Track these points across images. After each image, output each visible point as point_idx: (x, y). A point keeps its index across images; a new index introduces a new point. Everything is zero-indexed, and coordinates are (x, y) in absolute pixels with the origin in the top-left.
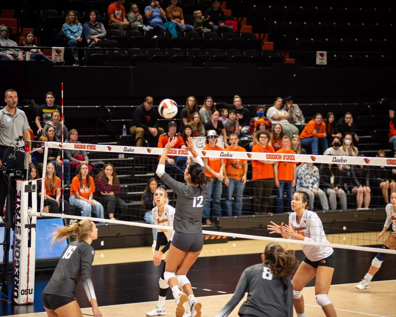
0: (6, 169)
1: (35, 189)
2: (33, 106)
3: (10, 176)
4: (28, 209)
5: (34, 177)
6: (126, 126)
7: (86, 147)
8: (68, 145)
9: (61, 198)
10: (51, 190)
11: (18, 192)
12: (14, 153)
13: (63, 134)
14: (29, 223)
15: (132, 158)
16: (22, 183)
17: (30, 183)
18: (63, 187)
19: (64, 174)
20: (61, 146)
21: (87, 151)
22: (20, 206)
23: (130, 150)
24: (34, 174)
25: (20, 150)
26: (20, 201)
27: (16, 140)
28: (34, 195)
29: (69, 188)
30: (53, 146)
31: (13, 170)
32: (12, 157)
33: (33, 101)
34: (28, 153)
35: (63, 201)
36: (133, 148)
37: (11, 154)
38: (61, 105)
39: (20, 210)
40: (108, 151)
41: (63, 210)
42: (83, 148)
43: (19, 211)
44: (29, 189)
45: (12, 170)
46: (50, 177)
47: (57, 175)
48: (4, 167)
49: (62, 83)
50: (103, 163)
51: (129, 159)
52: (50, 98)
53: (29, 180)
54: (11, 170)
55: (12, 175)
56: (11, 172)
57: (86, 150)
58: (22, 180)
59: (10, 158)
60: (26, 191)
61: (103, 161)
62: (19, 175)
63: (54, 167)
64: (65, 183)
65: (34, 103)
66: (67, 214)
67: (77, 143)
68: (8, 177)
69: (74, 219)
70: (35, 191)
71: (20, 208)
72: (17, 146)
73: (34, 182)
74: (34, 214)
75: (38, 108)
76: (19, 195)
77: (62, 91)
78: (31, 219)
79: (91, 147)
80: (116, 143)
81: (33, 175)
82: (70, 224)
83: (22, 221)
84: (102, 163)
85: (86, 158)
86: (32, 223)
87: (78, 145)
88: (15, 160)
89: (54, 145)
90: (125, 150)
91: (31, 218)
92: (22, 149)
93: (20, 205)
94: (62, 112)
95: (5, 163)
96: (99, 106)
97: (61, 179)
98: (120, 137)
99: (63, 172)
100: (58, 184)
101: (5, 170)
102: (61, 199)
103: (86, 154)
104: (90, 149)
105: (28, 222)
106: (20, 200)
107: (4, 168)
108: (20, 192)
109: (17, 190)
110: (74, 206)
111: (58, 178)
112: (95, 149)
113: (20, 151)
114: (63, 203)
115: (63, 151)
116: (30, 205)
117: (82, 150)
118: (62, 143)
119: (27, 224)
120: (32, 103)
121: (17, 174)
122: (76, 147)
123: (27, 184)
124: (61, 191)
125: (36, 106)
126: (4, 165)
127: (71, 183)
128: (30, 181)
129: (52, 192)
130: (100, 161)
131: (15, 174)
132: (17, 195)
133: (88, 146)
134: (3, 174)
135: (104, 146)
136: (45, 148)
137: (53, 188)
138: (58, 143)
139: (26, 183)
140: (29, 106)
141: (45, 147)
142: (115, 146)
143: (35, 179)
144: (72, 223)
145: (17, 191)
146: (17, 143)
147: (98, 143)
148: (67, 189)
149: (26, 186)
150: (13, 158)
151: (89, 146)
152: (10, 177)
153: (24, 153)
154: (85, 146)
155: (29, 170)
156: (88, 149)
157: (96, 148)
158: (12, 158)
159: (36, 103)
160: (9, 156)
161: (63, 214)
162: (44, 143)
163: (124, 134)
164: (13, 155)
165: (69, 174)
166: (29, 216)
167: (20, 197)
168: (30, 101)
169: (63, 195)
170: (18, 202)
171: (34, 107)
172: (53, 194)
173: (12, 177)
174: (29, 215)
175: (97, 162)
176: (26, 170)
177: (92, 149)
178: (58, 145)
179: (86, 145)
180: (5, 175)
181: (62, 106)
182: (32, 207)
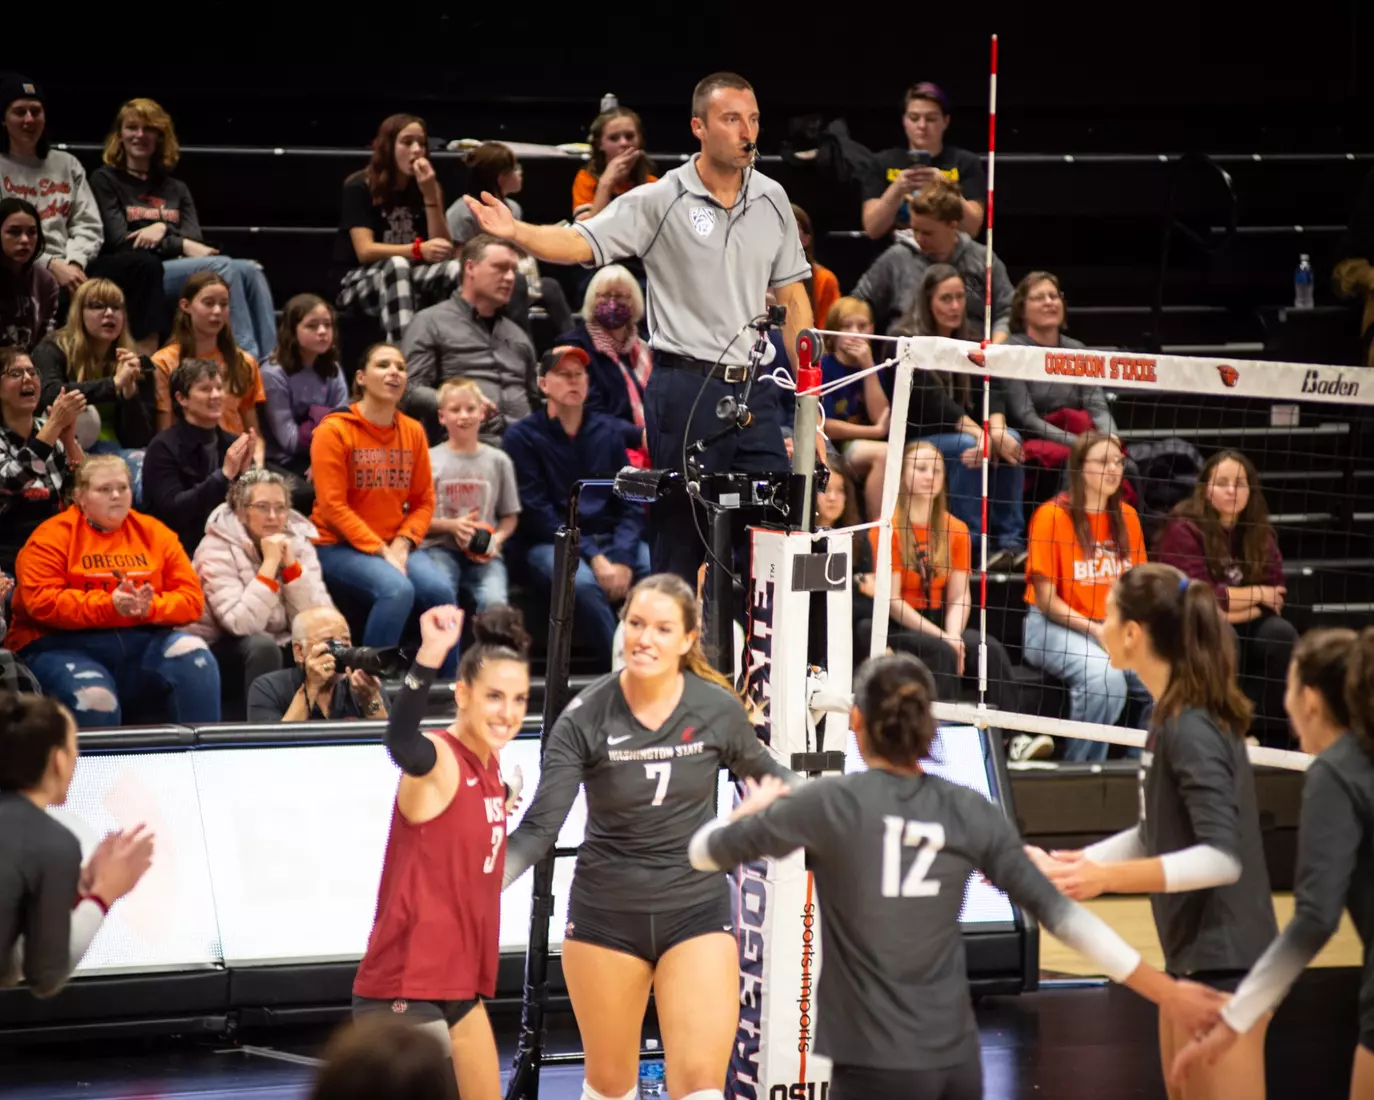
0: (702, 472)
1: (843, 574)
2: (840, 152)
3: (723, 507)
4: (809, 674)
5: (834, 514)
6: (1310, 261)
7: (1108, 370)
8: (1014, 356)
9: (972, 622)
10: (922, 580)
11: (761, 587)
12: (743, 391)
13: (989, 300)
14: (813, 749)
15: (1345, 428)
16: (781, 543)
17: (820, 547)
18: (984, 567)
19: (988, 503)
20: (977, 360)
21: (1106, 389)
22: (768, 660)
23: (1338, 386)
24: (833, 500)
25: (774, 377)
26: (769, 637)
27: (751, 326)
28: (839, 606)
29: (1015, 577)
30: (938, 359)
31: (736, 477)
32: (734, 413)
33: (838, 127)
34: (813, 394)
35: (983, 639)
36: (1349, 373)
37: (730, 398)
38: (986, 153)
39: (768, 681)
40: (1217, 388)
41: (983, 687)
42: (1093, 374)
43: (765, 684)
44: (812, 574)
45: (731, 476)
46: (920, 515)
47: (956, 510)
48: (692, 459)
49: (995, 37)
50: (1190, 451)
51: (1327, 429)
52: (921, 117)
53: (813, 530)
54: (727, 479)
55: (730, 500)
56: (728, 488)
57: (1108, 382)
58: (778, 529)
59: (721, 416)
60: (797, 586)
61: (1188, 439)
62: (766, 502)
63: (940, 464)
64: (993, 548)
65: (845, 140)
66: (1003, 706)
67: (1060, 345)
68: (713, 513)
69: (1034, 735)
70: (842, 587)
71: (767, 668)
72: (759, 355)
73: (840, 542)
74: (837, 704)
75: (863, 164)
76: (765, 605)
77: (994, 78)
78: (820, 728)
79: (1133, 370)
80: (1259, 346)
81: (829, 504)
82: (1013, 760)
83: (777, 737)
84: (1184, 449)
85: (1105, 420)
86: (826, 748)
87: (1065, 358)
88: (748, 426)
89: (943, 355)
90: (1310, 386)
91: (823, 721)
92: (781, 374)
93: (768, 655)
94: (991, 187)
95: (699, 445)
96: (1177, 157)
97: (973, 527)
98: (1282, 317)
99: (985, 493)
100: (956, 551)
101: (699, 475)
102: (972, 632)
103: (1104, 404)
104: (1127, 377)
105: (808, 743)
106: (769, 631)
107: (691, 465)
108: (770, 587)
109: (754, 576)
110: (1036, 668)
111: (958, 526)
112: (1151, 378)
113: (770, 382)
114: (983, 650)
115: (987, 385)
116: (817, 654)
117: (1085, 380)
118: (983, 347)
119: (805, 751)
120: (833, 138)
121: (756, 496)
122: (1055, 364)
123: (807, 550)
124: (975, 588)
125: (853, 152)
126: (695, 452)
127: (1025, 545)
128: (821, 534)
129: (927, 595)
130: (1175, 440)
131: (746, 496)
132: (757, 604)
133: (1115, 363)
134: (688, 495)
135: (1199, 367)
136: (899, 370)
137: (931, 571)
138: (966, 347)
139: (800, 542)
140: (819, 156)
141: (897, 364)
142: (1259, 364)
143: (838, 524)
144: (1023, 751)
145: (754, 581)
146: (759, 342)
147: (1165, 348)
148: (1001, 578)
149: (799, 560)
150: (738, 419)
151: (1120, 361)
152: (720, 514)
153: (791, 392)
154: (1100, 363)
155: (814, 479)
156: (1114, 376)
157: (1157, 371)
158: (735, 420)
159: (855, 135)
160: (719, 409)
161: (982, 706)
162: (894, 344)
163: (1304, 303)
164: (738, 401)
165: (1018, 503)
166: (813, 711)
167: (767, 617)
168: (824, 126)
169: (983, 613)
170: (759, 639)
171: (847, 162)
172: (929, 604)
173: (733, 512)
174: (814, 706)
175: (1159, 446)
176: (801, 479)
177: (1139, 378)
178: (966, 354)
179: (1108, 355)
180: (696, 501)
181: (992, 156)
182: (825, 667)
